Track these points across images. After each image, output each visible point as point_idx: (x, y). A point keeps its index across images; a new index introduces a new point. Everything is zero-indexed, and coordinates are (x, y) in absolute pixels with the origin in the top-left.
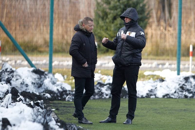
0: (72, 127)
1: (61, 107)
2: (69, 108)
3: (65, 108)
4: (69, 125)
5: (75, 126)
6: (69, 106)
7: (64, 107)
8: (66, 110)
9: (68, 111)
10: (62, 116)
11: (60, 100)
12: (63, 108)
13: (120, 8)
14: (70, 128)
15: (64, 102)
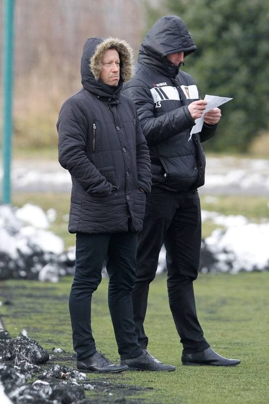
0: (28, 351)
1: (22, 295)
2: (41, 301)
3: (30, 300)
4: (19, 346)
5: (36, 347)
6: (43, 293)
7: (30, 296)
8: (31, 305)
9: (38, 307)
10: (14, 320)
11: (25, 278)
12: (24, 300)
13: (211, 21)
14: (21, 353)
15: (35, 284)
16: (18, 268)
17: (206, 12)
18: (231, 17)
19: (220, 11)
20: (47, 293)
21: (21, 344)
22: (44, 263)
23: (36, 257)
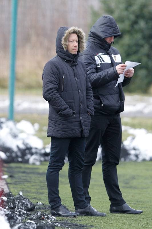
0: (23, 203)
1: (19, 172)
2: (30, 175)
3: (24, 175)
4: (18, 201)
5: (27, 202)
6: (31, 171)
7: (24, 172)
8: (25, 178)
9: (29, 179)
10: (15, 186)
11: (21, 162)
12: (21, 175)
14: (19, 205)
15: (27, 166)
16: (17, 156)
17: (125, 13)
18: (140, 16)
19: (133, 12)
20: (34, 171)
21: (19, 199)
22: (32, 154)
23: (27, 151)
